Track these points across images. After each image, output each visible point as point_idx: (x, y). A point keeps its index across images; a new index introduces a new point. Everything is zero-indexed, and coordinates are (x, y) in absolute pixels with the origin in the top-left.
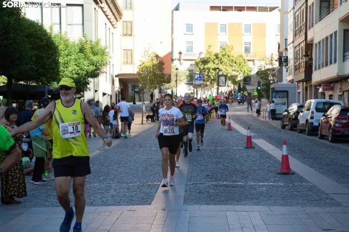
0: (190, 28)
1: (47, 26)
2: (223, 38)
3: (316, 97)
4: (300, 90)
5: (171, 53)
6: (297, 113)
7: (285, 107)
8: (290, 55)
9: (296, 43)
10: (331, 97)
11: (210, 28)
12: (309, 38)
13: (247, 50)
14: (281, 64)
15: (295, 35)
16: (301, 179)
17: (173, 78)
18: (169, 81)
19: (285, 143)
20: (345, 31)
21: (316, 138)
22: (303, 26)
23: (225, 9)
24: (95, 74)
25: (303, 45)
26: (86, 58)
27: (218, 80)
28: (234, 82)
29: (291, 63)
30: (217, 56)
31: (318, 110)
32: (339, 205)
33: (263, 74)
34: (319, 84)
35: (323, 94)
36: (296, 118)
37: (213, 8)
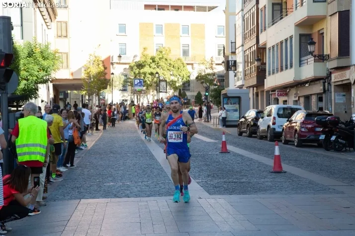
0: (123, 28)
8: (239, 58)
9: (247, 46)
10: (285, 102)
12: (261, 42)
13: (185, 53)
14: (228, 68)
15: (244, 38)
20: (301, 36)
22: (254, 29)
23: (161, 8)
25: (254, 49)
28: (175, 88)
29: (240, 68)
30: (153, 59)
33: (202, 79)
34: (273, 90)
35: (276, 100)
37: (147, 7)
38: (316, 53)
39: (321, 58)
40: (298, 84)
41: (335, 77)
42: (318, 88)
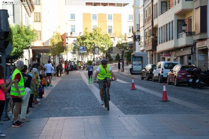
9: (146, 27)
10: (169, 60)
12: (155, 24)
14: (135, 40)
23: (96, 4)
25: (151, 28)
27: (93, 50)
28: (104, 52)
30: (91, 35)
34: (162, 53)
37: (87, 4)
41: (198, 45)
42: (188, 52)
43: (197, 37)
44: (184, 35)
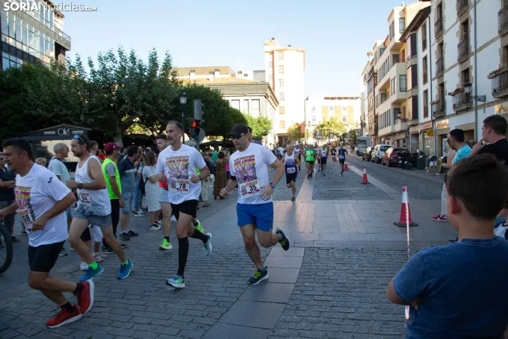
0: (314, 109)
1: (242, 111)
2: (331, 114)
3: (380, 143)
4: (372, 140)
5: (304, 123)
6: (371, 152)
7: (364, 149)
8: (367, 122)
9: (370, 115)
10: (388, 143)
11: (325, 109)
12: (376, 113)
13: (344, 120)
14: (362, 126)
15: (369, 111)
16: (373, 186)
17: (306, 135)
18: (303, 136)
19: (365, 167)
20: (395, 109)
21: (381, 165)
22: (373, 107)
23: (332, 99)
24: (265, 134)
25: (373, 116)
26: (261, 125)
27: (330, 135)
28: (338, 136)
29: (367, 126)
30: (328, 123)
31: (381, 150)
32: (392, 199)
33: (353, 132)
34: (382, 137)
35: (384, 142)
36: (370, 155)
37: (326, 98)
38: (402, 117)
39: (405, 120)
40: (393, 134)
41: (412, 130)
42: (403, 136)
43: (410, 123)
44: (399, 121)
